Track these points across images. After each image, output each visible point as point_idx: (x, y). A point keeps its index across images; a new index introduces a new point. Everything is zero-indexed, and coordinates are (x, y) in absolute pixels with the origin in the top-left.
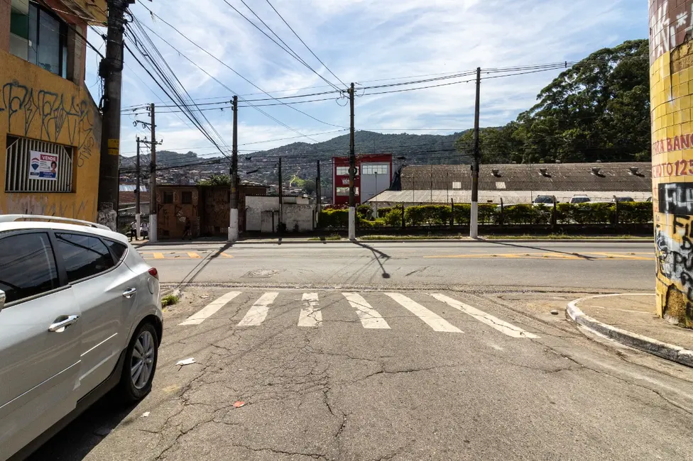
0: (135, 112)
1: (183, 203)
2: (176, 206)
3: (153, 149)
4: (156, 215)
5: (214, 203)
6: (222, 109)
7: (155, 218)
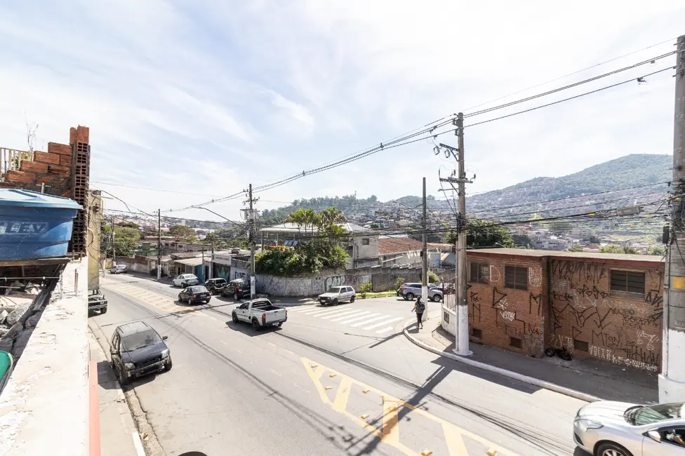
0: (434, 133)
1: (508, 286)
2: (495, 289)
3: (462, 193)
4: (466, 307)
5: (574, 293)
6: (639, 80)
7: (466, 313)
